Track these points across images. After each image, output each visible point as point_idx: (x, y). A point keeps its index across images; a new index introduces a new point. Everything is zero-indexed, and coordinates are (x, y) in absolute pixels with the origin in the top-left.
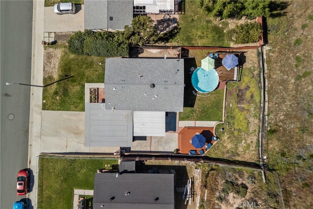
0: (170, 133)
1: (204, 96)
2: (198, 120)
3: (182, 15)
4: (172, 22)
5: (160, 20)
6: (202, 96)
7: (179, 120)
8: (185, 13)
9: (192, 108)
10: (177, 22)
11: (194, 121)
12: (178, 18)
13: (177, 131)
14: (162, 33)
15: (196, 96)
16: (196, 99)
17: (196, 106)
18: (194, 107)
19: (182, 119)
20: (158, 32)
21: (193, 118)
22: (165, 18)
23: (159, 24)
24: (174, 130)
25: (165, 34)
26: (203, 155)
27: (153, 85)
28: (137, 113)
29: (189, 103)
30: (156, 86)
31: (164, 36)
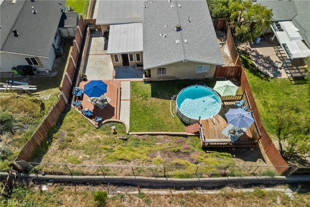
0: (112, 72)
1: (171, 108)
2: (131, 103)
3: (289, 81)
4: (273, 71)
5: (270, 59)
6: (171, 106)
7: (131, 82)
8: (294, 84)
9: (150, 95)
10: (276, 77)
11: (129, 98)
12: (282, 77)
13: (114, 79)
14: (254, 62)
15: (170, 99)
16: (165, 99)
17: (154, 99)
18: (152, 97)
19: (133, 85)
20: (254, 59)
21: (135, 97)
22: (277, 63)
23: (264, 59)
24: (116, 77)
25: (253, 66)
26: (72, 106)
27: (179, 29)
28: (140, 25)
29: (158, 92)
30: (179, 32)
31: (251, 65)
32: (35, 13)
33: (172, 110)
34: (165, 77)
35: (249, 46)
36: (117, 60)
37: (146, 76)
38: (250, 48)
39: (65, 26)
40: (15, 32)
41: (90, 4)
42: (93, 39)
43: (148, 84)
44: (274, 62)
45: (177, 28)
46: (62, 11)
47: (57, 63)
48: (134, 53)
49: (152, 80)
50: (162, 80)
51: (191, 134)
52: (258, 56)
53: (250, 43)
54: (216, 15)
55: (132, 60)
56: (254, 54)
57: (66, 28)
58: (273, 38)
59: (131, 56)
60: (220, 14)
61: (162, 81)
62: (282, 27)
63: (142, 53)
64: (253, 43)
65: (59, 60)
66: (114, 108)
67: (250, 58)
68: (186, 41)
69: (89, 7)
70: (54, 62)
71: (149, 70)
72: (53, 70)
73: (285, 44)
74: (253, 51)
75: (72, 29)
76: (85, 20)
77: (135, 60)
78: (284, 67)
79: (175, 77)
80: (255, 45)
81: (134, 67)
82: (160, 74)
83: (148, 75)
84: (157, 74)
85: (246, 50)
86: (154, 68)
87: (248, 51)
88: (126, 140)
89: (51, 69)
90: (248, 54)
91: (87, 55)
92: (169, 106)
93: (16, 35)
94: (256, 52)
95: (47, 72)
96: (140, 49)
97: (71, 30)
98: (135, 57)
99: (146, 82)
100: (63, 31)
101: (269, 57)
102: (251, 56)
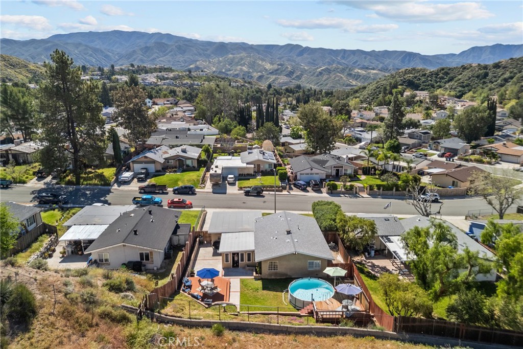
0: (221, 272)
2: (241, 293)
7: (240, 279)
9: (261, 289)
11: (239, 290)
13: (223, 277)
14: (370, 270)
15: (283, 292)
16: (276, 292)
17: (265, 292)
18: (263, 289)
19: (242, 281)
20: (370, 268)
21: (245, 289)
22: (394, 271)
23: (380, 268)
24: (225, 276)
25: (369, 273)
26: (181, 291)
27: (289, 233)
28: (252, 234)
29: (270, 287)
30: (289, 235)
31: (367, 272)
32: (152, 221)
33: (285, 300)
34: (276, 274)
35: (364, 258)
36: (227, 261)
37: (257, 273)
38: (365, 259)
39: (178, 234)
40: (135, 232)
41: (200, 223)
42: (201, 249)
43: (259, 281)
44: (391, 270)
45: (287, 231)
46: (177, 222)
47: (166, 263)
48: (246, 252)
49: (263, 277)
50: (273, 277)
51: (305, 314)
52: (373, 266)
53: (365, 257)
54: (325, 228)
55: (242, 260)
56: (370, 264)
57: (178, 235)
58: (387, 251)
59: (242, 255)
60: (328, 227)
61: (273, 279)
62: (392, 240)
63: (253, 252)
64: (368, 256)
65: (167, 261)
66: (224, 296)
67: (366, 268)
68: (296, 240)
69: (199, 225)
70: (163, 262)
71: (260, 263)
72: (161, 267)
73: (396, 251)
74: (369, 262)
75: (183, 236)
76: (196, 232)
77: (246, 261)
78: (401, 274)
79: (287, 275)
80: (371, 258)
81: (244, 268)
82: (272, 270)
83: (259, 272)
84: (269, 270)
85: (362, 261)
86: (266, 261)
87: (364, 262)
88: (237, 315)
89: (159, 266)
90: (364, 264)
91: (195, 260)
92: (282, 297)
93: (136, 234)
94: (372, 263)
95: (155, 268)
96: (252, 247)
97: (182, 238)
98: (246, 257)
99: (256, 279)
100: (175, 238)
101: (385, 267)
102: (366, 266)
